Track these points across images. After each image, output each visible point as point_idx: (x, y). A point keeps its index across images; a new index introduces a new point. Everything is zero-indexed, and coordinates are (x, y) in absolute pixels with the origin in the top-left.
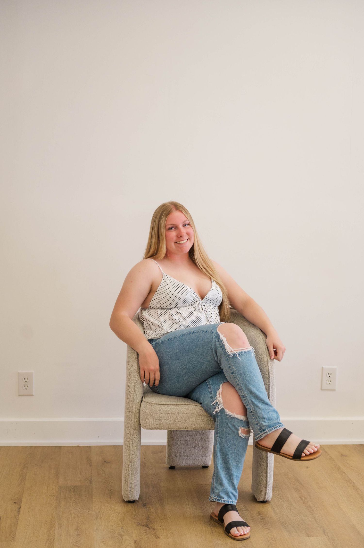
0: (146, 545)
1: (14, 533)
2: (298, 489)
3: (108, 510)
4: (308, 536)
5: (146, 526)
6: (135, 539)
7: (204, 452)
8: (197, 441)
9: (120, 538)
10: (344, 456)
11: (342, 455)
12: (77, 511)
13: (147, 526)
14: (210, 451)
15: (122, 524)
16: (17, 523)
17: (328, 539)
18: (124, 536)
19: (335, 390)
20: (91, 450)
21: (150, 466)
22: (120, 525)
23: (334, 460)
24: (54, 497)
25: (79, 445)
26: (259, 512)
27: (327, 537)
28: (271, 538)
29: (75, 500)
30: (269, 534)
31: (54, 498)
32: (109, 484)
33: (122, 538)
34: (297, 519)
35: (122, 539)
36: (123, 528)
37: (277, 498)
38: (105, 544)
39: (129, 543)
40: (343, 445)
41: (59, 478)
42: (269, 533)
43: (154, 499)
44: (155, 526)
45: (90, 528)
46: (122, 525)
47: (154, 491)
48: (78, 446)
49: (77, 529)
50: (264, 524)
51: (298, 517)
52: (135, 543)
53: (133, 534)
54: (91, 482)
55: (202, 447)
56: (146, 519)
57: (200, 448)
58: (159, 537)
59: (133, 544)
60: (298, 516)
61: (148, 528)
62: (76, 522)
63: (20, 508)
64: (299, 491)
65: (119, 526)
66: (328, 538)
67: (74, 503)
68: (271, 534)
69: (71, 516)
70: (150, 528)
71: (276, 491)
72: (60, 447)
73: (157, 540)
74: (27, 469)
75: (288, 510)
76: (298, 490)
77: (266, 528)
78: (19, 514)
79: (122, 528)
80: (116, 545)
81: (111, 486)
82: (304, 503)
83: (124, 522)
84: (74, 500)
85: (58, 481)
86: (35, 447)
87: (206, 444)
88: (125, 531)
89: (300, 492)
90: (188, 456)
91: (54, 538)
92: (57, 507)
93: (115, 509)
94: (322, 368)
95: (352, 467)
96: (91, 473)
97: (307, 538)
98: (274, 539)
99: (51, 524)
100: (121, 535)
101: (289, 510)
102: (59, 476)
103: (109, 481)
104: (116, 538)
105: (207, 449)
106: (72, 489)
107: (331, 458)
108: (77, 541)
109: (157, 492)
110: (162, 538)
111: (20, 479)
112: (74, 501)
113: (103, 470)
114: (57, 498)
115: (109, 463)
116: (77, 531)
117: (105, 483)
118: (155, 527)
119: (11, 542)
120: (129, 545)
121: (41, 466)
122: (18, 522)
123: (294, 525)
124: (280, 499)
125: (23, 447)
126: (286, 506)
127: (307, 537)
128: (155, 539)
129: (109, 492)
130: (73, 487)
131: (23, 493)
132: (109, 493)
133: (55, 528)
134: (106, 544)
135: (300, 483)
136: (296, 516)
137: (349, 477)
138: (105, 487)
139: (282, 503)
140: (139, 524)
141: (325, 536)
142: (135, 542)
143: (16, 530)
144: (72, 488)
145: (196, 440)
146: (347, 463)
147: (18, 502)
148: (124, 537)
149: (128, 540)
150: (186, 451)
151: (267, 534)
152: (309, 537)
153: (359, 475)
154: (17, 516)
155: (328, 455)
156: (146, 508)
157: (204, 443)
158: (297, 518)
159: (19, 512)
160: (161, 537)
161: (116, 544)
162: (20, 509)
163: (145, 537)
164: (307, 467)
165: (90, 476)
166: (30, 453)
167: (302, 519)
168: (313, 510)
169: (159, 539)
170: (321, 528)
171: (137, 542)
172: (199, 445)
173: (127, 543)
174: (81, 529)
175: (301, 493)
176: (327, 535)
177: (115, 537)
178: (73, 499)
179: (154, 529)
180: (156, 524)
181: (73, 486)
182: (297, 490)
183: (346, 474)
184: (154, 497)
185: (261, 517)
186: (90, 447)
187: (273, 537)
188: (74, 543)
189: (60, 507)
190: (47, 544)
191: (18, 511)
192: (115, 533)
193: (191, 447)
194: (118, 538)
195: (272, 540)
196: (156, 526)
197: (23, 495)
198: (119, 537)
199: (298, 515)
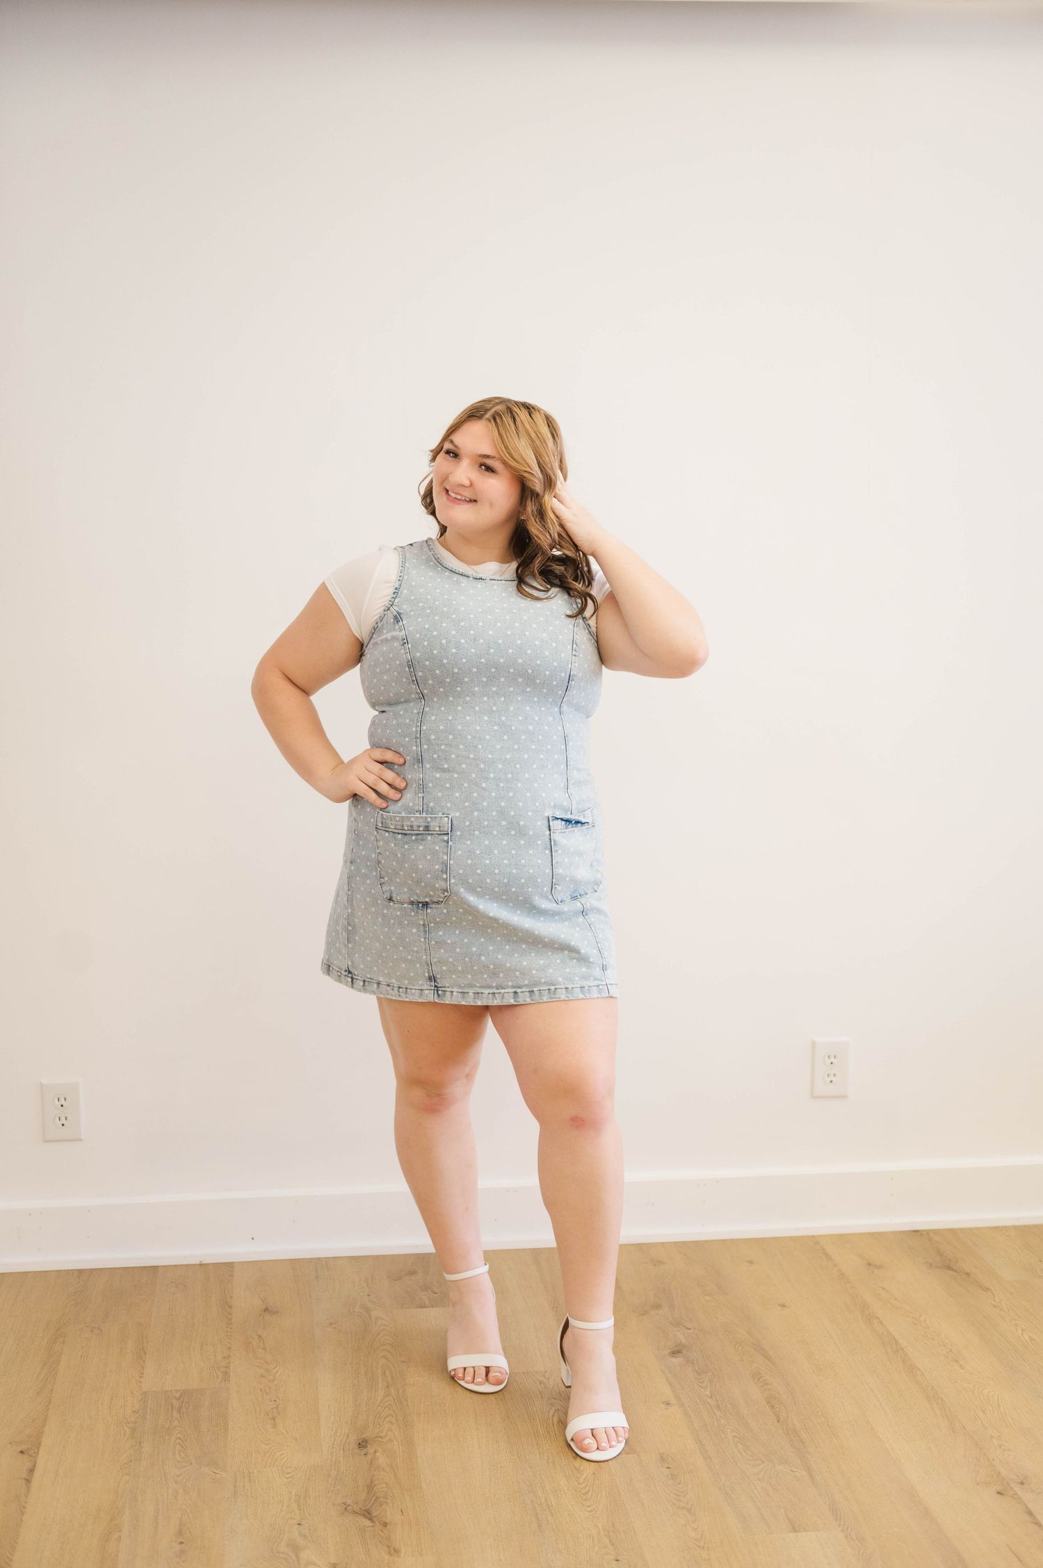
1: (8, 1554)
3: (265, 1467)
4: (793, 1528)
5: (364, 1515)
6: (333, 1560)
10: (875, 1266)
11: (869, 1264)
12: (184, 1472)
13: (367, 1514)
15: (300, 1510)
17: (846, 1537)
18: (303, 1550)
19: (845, 1097)
20: (232, 1276)
21: (383, 1319)
22: (295, 1514)
23: (850, 1282)
24: (127, 1429)
25: (204, 1262)
26: (663, 1453)
27: (843, 1531)
28: (696, 1539)
29: (181, 1437)
30: (690, 1525)
32: (274, 1380)
33: (298, 1557)
34: (762, 1473)
35: (299, 1561)
36: (303, 1522)
37: (709, 1404)
40: (870, 1234)
41: (143, 1368)
43: (389, 1425)
44: (388, 1513)
45: (214, 1527)
46: (300, 1514)
47: (389, 1398)
48: (201, 1265)
49: (180, 1533)
50: (677, 1495)
51: (764, 1466)
53: (328, 1543)
54: (226, 1376)
56: (365, 1491)
58: (397, 1551)
60: (763, 1462)
61: (370, 1519)
62: (179, 1510)
64: (765, 1380)
65: (291, 1519)
67: (178, 1447)
68: (696, 1526)
69: (168, 1489)
70: (373, 1522)
71: (705, 1382)
72: (155, 1269)
73: (391, 1559)
74: (64, 1341)
75: (739, 1444)
76: (762, 1379)
77: (683, 1508)
78: (28, 1489)
79: (299, 1525)
81: (276, 1386)
82: (779, 1421)
83: (306, 1502)
84: (179, 1435)
85: (140, 1377)
86: (91, 1272)
88: (307, 1533)
89: (766, 1384)
92: (131, 1461)
93: (285, 1460)
94: (814, 1043)
95: (896, 1299)
96: (229, 1348)
97: (792, 1535)
98: (705, 1543)
99: (111, 1522)
100: (296, 1548)
101: (741, 1443)
102: (144, 1362)
103: (274, 1371)
106: (175, 1402)
107: (843, 1274)
109: (396, 1402)
110: (405, 1553)
111: (42, 1375)
113: (260, 1336)
114: (133, 1430)
115: (277, 1312)
116: (181, 1539)
117: (263, 1376)
118: (389, 1518)
121: (101, 1330)
122: (25, 1516)
123: (753, 1492)
124: (715, 1411)
125: (59, 1273)
126: (733, 1433)
127: (791, 1531)
128: (387, 1557)
129: (272, 1407)
130: (178, 1395)
131: (45, 1419)
132: (272, 1409)
133: (121, 1530)
135: (767, 1357)
136: (759, 1465)
137: (890, 1334)
138: (261, 1390)
139: (723, 1422)
140: (345, 1509)
141: (839, 1526)
144: (175, 1397)
146: (884, 1289)
147: (28, 1450)
148: (304, 1555)
149: (315, 1564)
151: (685, 1526)
152: (795, 1531)
153: (916, 1324)
155: (835, 1265)
156: (366, 1454)
158: (762, 1470)
160: (403, 1551)
163: (362, 1551)
164: (783, 1306)
165: (224, 1358)
166: (77, 1292)
167: (774, 1472)
168: (802, 1443)
169: (398, 1557)
174: (190, 1534)
175: (770, 1387)
176: (844, 1525)
177: (281, 1555)
178: (177, 1431)
179: (385, 1525)
180: (391, 1504)
181: (180, 1390)
182: (759, 1380)
183: (882, 1322)
184: (388, 1419)
185: (667, 1470)
186: (230, 1265)
187: (702, 1536)
189: (140, 1459)
191: (27, 1480)
192: (282, 1540)
194: (287, 1556)
195: (699, 1547)
196: (392, 1514)
197: (44, 1426)
198: (291, 1554)
199: (764, 1459)
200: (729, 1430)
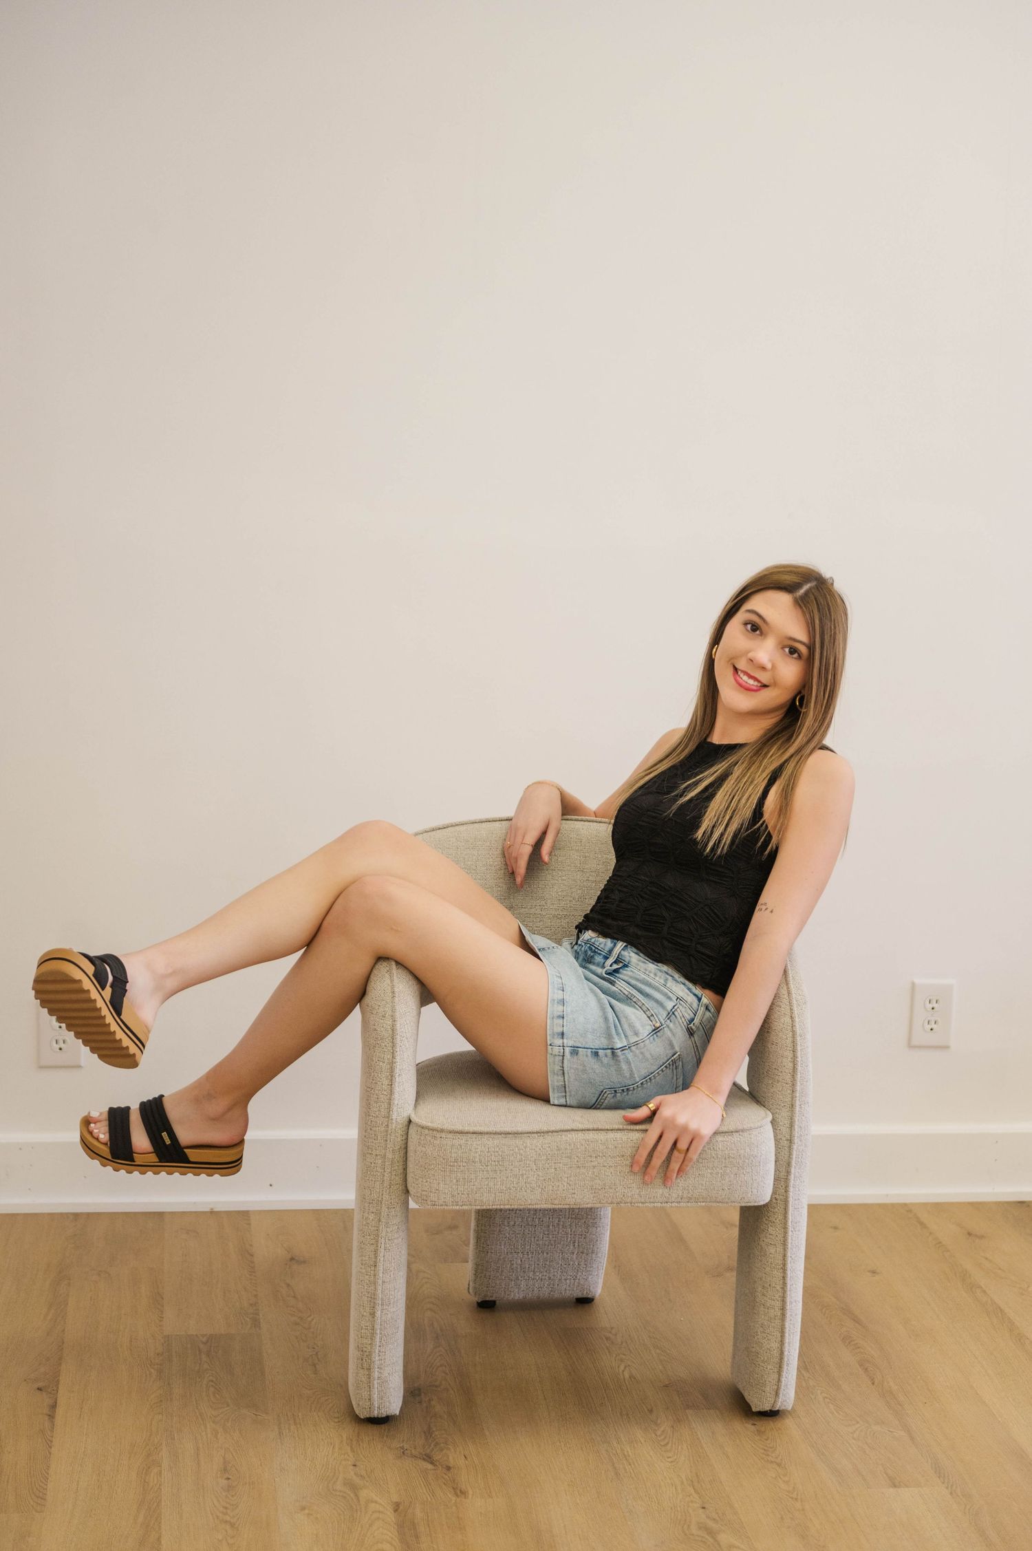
0: (428, 1517)
1: (41, 1484)
2: (854, 1341)
4: (893, 1483)
5: (424, 1459)
6: (395, 1498)
7: (581, 1258)
8: (563, 1225)
9: (352, 1495)
10: (976, 1236)
11: (970, 1234)
12: (222, 1413)
13: (428, 1458)
14: (600, 1255)
15: (354, 1452)
16: (50, 1453)
17: (951, 1493)
18: (361, 1489)
19: (946, 1048)
20: (249, 1224)
21: (425, 1272)
22: (348, 1456)
23: (948, 1251)
24: (152, 1370)
25: (215, 1210)
27: (947, 1488)
28: (788, 1492)
29: (214, 1380)
30: (780, 1478)
31: (150, 1374)
32: (310, 1328)
33: (356, 1495)
34: (857, 1432)
35: (358, 1499)
36: (358, 1463)
38: (309, 1514)
39: (379, 1512)
40: (969, 1203)
41: (162, 1311)
42: (782, 1477)
43: (443, 1374)
44: (451, 1458)
45: (261, 1465)
46: (354, 1456)
47: (441, 1348)
48: (212, 1212)
49: (225, 1470)
50: (763, 1449)
51: (858, 1425)
52: (396, 1511)
53: (388, 1483)
54: (256, 1323)
55: (576, 1244)
56: (423, 1435)
57: (572, 1247)
58: (464, 1493)
59: (389, 1513)
60: (858, 1423)
61: (432, 1463)
62: (221, 1448)
63: (56, 1405)
64: (857, 1344)
65: (345, 1460)
66: (949, 1488)
67: (212, 1389)
68: (786, 1479)
69: (206, 1427)
70: (435, 1465)
72: (160, 1215)
73: (458, 1500)
74: (69, 1284)
75: (830, 1405)
76: (853, 1343)
77: (771, 1462)
78: (53, 1424)
79: (355, 1465)
80: (342, 1518)
81: (313, 1333)
82: (873, 1384)
83: (359, 1444)
84: (211, 1378)
85: (160, 1321)
86: (89, 1216)
87: (588, 1235)
88: (363, 1473)
89: (859, 1348)
90: (536, 1270)
91: (161, 1500)
92: (161, 1401)
94: (913, 983)
95: (1000, 1269)
96: (256, 1296)
97: (892, 1490)
98: (797, 1495)
99: (149, 1455)
100: (354, 1488)
101: (832, 1404)
102: (163, 1306)
103: (309, 1319)
104: (339, 1495)
105: (590, 1251)
106: (202, 1347)
107: (940, 1243)
108: (226, 1508)
109: (448, 1352)
110: (473, 1495)
111: (49, 1318)
112: (212, 1381)
113: (288, 1285)
114: (160, 1371)
115: (304, 1262)
116: (227, 1476)
117: (296, 1324)
118: (451, 1463)
119: (34, 1512)
120: (378, 1518)
121: (109, 1274)
122: (53, 1449)
123: (848, 1450)
125: (52, 1216)
126: (822, 1393)
127: (891, 1487)
128: (454, 1498)
129: (311, 1354)
130: (204, 1340)
131: (60, 1359)
132: (311, 1356)
133: (160, 1466)
134: (312, 1515)
135: (856, 1320)
136: (854, 1425)
137: (995, 1303)
138: (297, 1337)
139: (811, 1383)
140: (403, 1451)
141: (943, 1483)
142: (397, 1507)
143: (48, 1474)
144: (202, 1342)
145: (558, 1224)
146: (986, 1258)
147: (46, 1388)
148: (364, 1494)
149: (376, 1502)
150: (530, 1256)
151: (775, 1478)
152: (895, 1486)
154: (49, 1433)
155: (931, 1233)
156: (420, 1402)
157: (582, 1231)
158: (857, 1429)
159: (51, 1417)
160: (471, 1492)
161: (340, 1515)
162: (54, 1406)
163: (425, 1491)
164: (874, 1272)
165: (252, 1305)
166: (76, 1235)
167: (870, 1432)
168: (900, 1405)
169: (465, 1497)
170: (929, 1460)
171: (401, 1508)
172: (569, 1239)
173: (373, 1512)
174: (237, 1470)
175: (862, 1351)
176: (948, 1482)
177: (337, 1493)
178: (209, 1374)
179: (449, 1468)
180: (452, 1450)
181: (206, 1335)
182: (849, 1343)
183: (985, 1292)
184: (440, 1368)
186: (245, 1215)
187: (794, 1488)
188: (220, 1515)
189: (172, 1399)
190: (141, 1519)
192: (337, 1479)
193: (545, 1245)
194: (344, 1495)
195: (792, 1498)
196: (454, 1457)
197: (60, 1364)
198: (350, 1493)
199: (858, 1420)
200: (819, 1392)
